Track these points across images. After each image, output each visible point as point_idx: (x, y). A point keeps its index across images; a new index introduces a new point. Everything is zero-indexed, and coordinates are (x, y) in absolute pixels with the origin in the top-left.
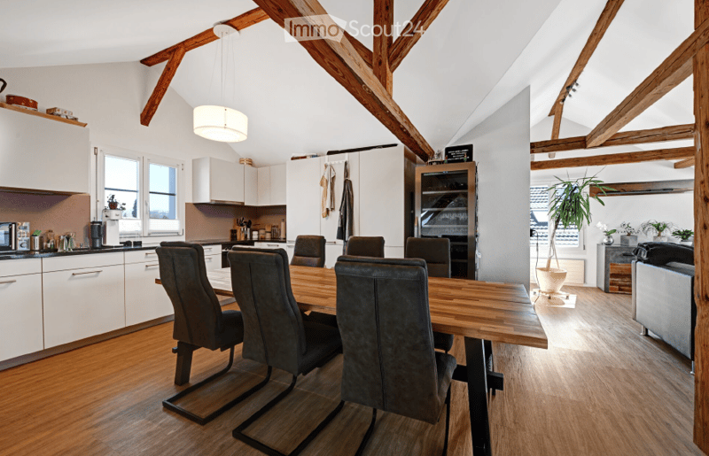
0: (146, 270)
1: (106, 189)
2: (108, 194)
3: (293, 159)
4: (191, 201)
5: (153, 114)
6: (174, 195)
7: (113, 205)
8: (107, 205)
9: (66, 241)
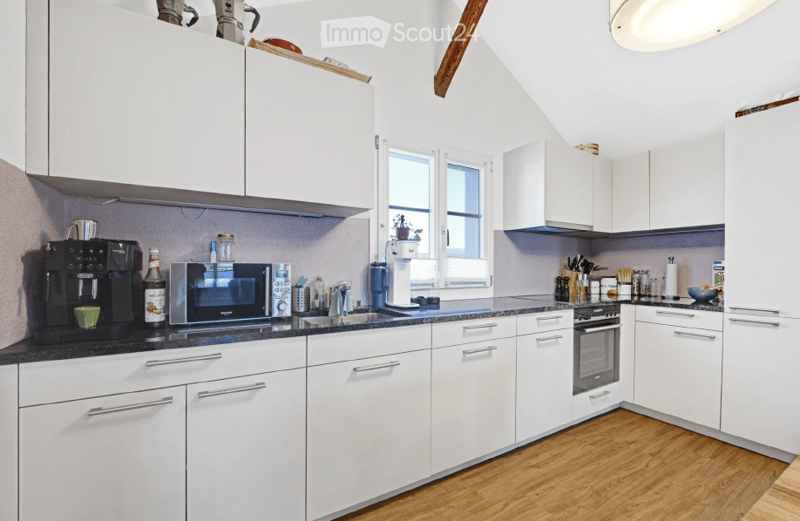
0: (464, 360)
1: (391, 207)
2: (394, 214)
3: (739, 114)
4: (502, 229)
5: (456, 68)
6: (478, 216)
7: (402, 233)
8: (393, 233)
9: (340, 298)
